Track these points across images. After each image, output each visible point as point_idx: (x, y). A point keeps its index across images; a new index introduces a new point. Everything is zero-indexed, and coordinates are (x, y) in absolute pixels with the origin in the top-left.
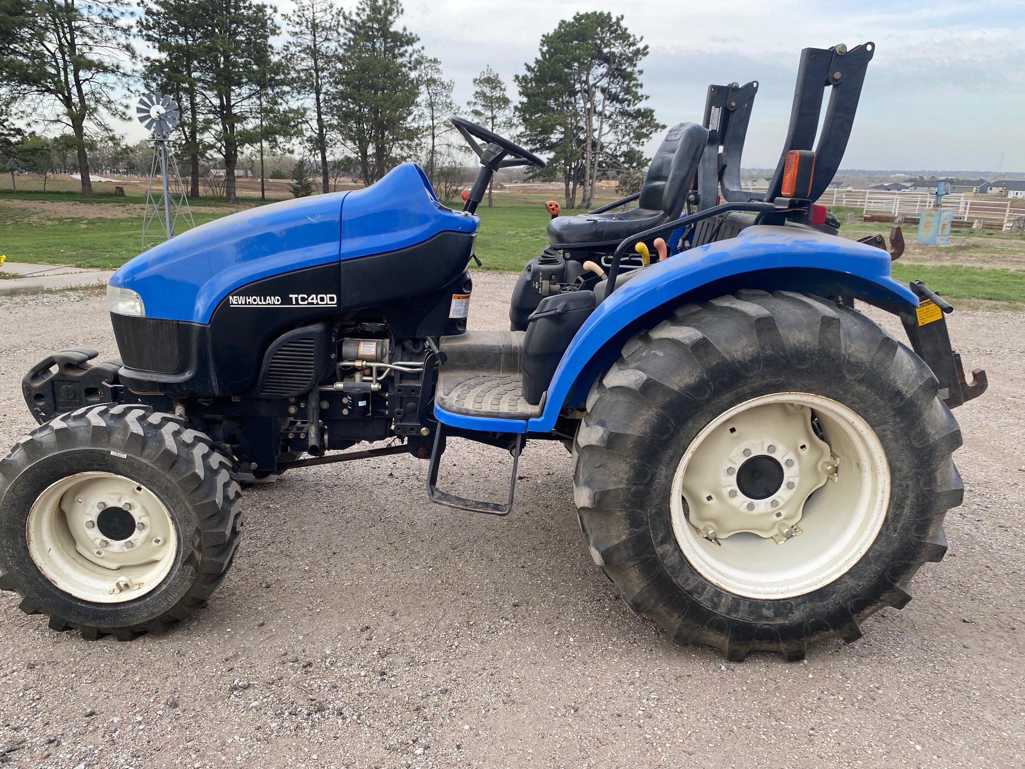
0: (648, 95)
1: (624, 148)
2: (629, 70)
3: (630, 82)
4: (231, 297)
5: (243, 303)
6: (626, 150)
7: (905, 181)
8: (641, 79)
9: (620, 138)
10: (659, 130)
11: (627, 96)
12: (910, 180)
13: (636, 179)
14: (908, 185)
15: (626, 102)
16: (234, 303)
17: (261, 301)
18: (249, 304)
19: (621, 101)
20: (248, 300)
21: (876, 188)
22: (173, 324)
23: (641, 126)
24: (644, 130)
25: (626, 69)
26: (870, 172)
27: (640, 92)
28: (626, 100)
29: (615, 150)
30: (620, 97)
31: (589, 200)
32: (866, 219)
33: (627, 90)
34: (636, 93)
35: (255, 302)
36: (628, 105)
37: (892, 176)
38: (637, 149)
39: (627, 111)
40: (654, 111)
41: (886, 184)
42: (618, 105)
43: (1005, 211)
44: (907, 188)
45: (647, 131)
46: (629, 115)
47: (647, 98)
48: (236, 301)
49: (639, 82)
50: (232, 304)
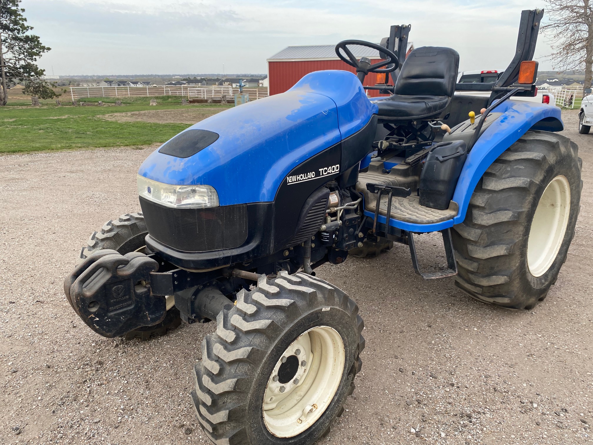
0: (32, 26)
1: (22, 63)
2: (14, 8)
3: (16, 17)
4: (288, 178)
5: (295, 180)
6: (24, 64)
7: (182, 80)
8: (24, 15)
9: (17, 56)
10: (46, 51)
11: (16, 27)
12: (184, 80)
13: (37, 84)
14: (184, 82)
15: (16, 31)
16: (290, 181)
17: (305, 177)
18: (299, 181)
19: (12, 30)
20: (298, 178)
21: (168, 84)
22: (243, 207)
23: (31, 48)
24: (35, 50)
25: (10, 8)
26: (162, 76)
27: (26, 24)
28: (16, 29)
29: (15, 64)
30: (11, 27)
31: (4, 99)
32: (191, 102)
33: (16, 23)
34: (23, 24)
35: (302, 178)
36: (18, 33)
37: (173, 78)
38: (32, 63)
39: (17, 36)
40: (39, 37)
41: (173, 82)
42: (10, 33)
43: (256, 94)
44: (185, 84)
45: (36, 51)
46: (20, 40)
47: (32, 28)
48: (292, 180)
49: (24, 17)
50: (289, 183)
